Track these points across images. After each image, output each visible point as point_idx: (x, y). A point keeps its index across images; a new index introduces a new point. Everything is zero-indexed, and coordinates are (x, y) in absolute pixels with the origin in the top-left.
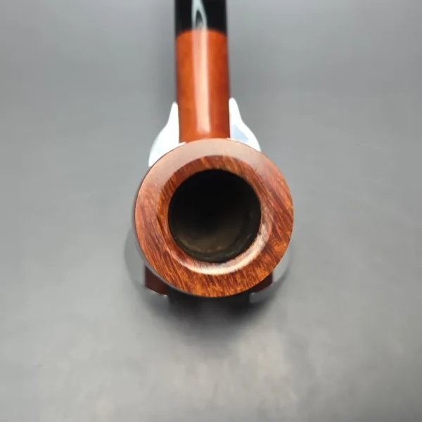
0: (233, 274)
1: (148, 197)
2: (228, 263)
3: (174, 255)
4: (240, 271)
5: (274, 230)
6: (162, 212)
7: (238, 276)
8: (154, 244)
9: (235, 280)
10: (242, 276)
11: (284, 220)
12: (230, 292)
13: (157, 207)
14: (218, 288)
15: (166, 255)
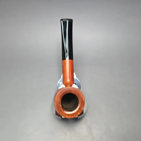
0: (73, 114)
1: (57, 99)
2: (73, 111)
3: (62, 110)
4: (75, 113)
5: (81, 105)
6: (60, 101)
7: (74, 114)
8: (58, 108)
9: (74, 115)
10: (75, 114)
11: (83, 103)
12: (73, 117)
13: (59, 101)
14: (70, 116)
15: (60, 110)
